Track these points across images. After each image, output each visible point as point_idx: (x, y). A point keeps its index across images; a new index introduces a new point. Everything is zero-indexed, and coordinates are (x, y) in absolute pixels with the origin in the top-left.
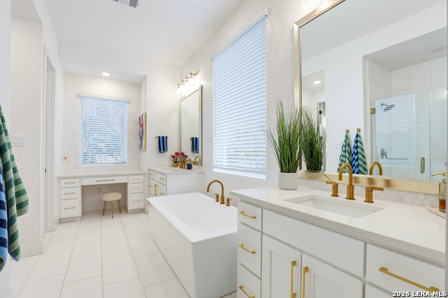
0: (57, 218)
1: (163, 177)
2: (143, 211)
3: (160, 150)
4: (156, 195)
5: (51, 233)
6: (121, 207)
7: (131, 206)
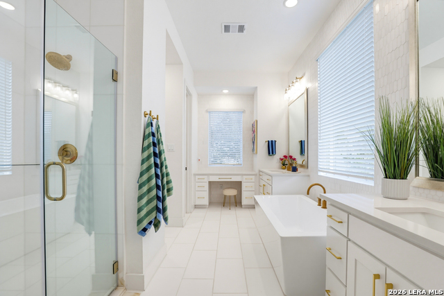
0: (193, 204)
1: (270, 178)
2: (253, 207)
3: (269, 154)
4: (264, 194)
5: (189, 214)
6: (237, 202)
7: (244, 202)
